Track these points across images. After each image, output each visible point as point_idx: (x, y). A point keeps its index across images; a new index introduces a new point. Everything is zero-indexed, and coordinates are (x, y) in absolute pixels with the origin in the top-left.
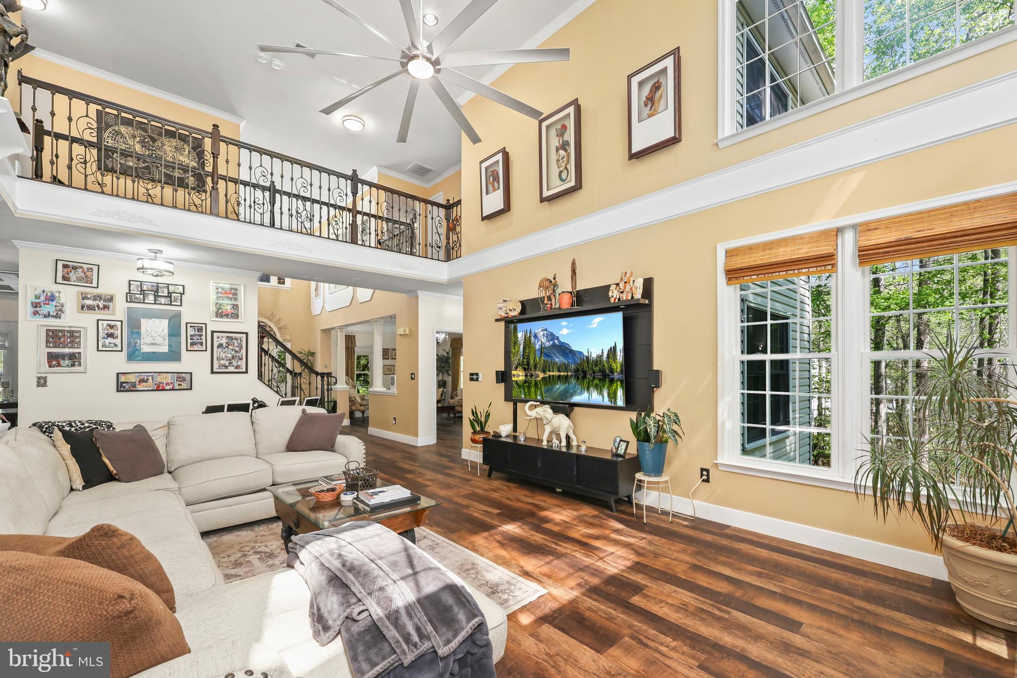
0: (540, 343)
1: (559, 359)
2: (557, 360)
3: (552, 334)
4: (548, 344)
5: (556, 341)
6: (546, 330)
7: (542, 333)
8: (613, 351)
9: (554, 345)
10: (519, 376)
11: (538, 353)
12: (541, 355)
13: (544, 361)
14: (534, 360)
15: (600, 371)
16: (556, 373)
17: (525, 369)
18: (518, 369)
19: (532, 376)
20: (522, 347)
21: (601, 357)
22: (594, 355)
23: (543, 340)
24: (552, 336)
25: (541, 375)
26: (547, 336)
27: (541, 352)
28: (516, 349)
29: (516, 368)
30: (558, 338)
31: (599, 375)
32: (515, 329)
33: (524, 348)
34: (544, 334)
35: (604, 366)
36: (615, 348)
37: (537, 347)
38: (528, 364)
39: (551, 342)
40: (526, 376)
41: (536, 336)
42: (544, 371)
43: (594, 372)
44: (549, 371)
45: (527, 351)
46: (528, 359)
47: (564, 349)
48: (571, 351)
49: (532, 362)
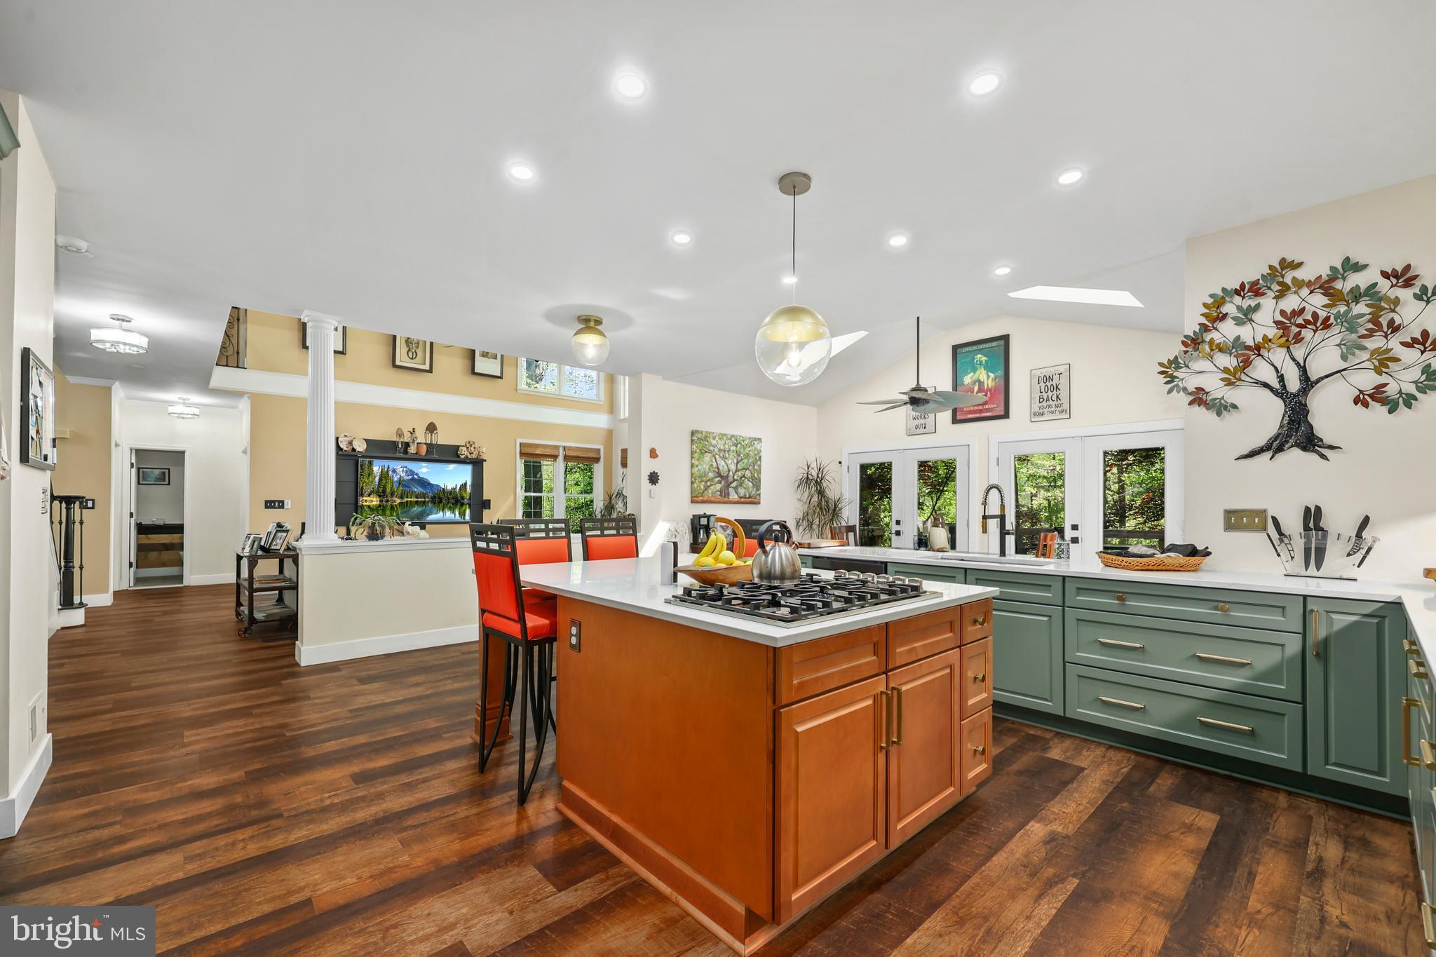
0: (398, 477)
1: (418, 489)
2: (416, 490)
3: (411, 471)
4: (406, 478)
5: (415, 476)
6: (406, 467)
7: (401, 469)
8: (464, 486)
9: (413, 479)
10: (372, 501)
11: (395, 485)
12: (399, 486)
13: (402, 490)
14: (391, 489)
15: (453, 498)
16: (416, 500)
17: (380, 496)
18: (372, 496)
19: (387, 501)
20: (377, 479)
21: (454, 489)
22: (449, 488)
23: (402, 475)
24: (412, 473)
25: (398, 501)
26: (406, 472)
27: (400, 483)
28: (371, 479)
29: (369, 495)
30: (417, 474)
31: (453, 501)
32: (370, 464)
33: (380, 480)
34: (403, 471)
35: (457, 495)
36: (466, 484)
37: (395, 479)
38: (384, 492)
39: (411, 477)
40: (381, 501)
41: (394, 471)
42: (402, 498)
43: (449, 499)
44: (407, 498)
45: (384, 481)
46: (385, 487)
47: (423, 483)
48: (430, 484)
49: (388, 490)
